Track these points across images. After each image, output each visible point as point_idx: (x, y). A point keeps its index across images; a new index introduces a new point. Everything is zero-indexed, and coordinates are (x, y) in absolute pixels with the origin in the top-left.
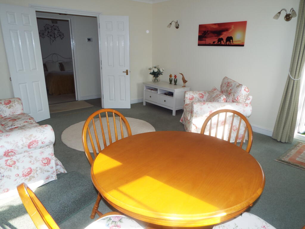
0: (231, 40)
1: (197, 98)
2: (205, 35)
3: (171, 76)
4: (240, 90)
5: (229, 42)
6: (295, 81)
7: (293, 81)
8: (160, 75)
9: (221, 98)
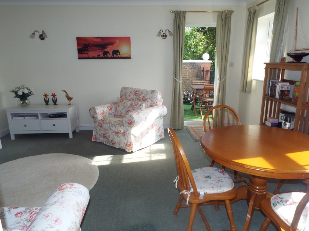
0: (118, 53)
1: (107, 112)
2: (87, 48)
3: (46, 96)
4: (157, 95)
5: (116, 55)
6: (180, 83)
7: (178, 83)
8: (29, 97)
9: (143, 105)
